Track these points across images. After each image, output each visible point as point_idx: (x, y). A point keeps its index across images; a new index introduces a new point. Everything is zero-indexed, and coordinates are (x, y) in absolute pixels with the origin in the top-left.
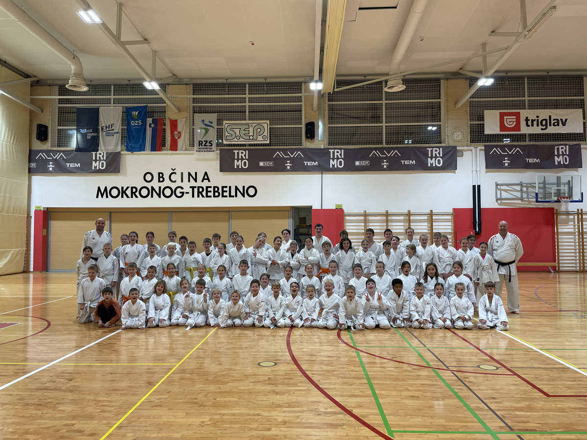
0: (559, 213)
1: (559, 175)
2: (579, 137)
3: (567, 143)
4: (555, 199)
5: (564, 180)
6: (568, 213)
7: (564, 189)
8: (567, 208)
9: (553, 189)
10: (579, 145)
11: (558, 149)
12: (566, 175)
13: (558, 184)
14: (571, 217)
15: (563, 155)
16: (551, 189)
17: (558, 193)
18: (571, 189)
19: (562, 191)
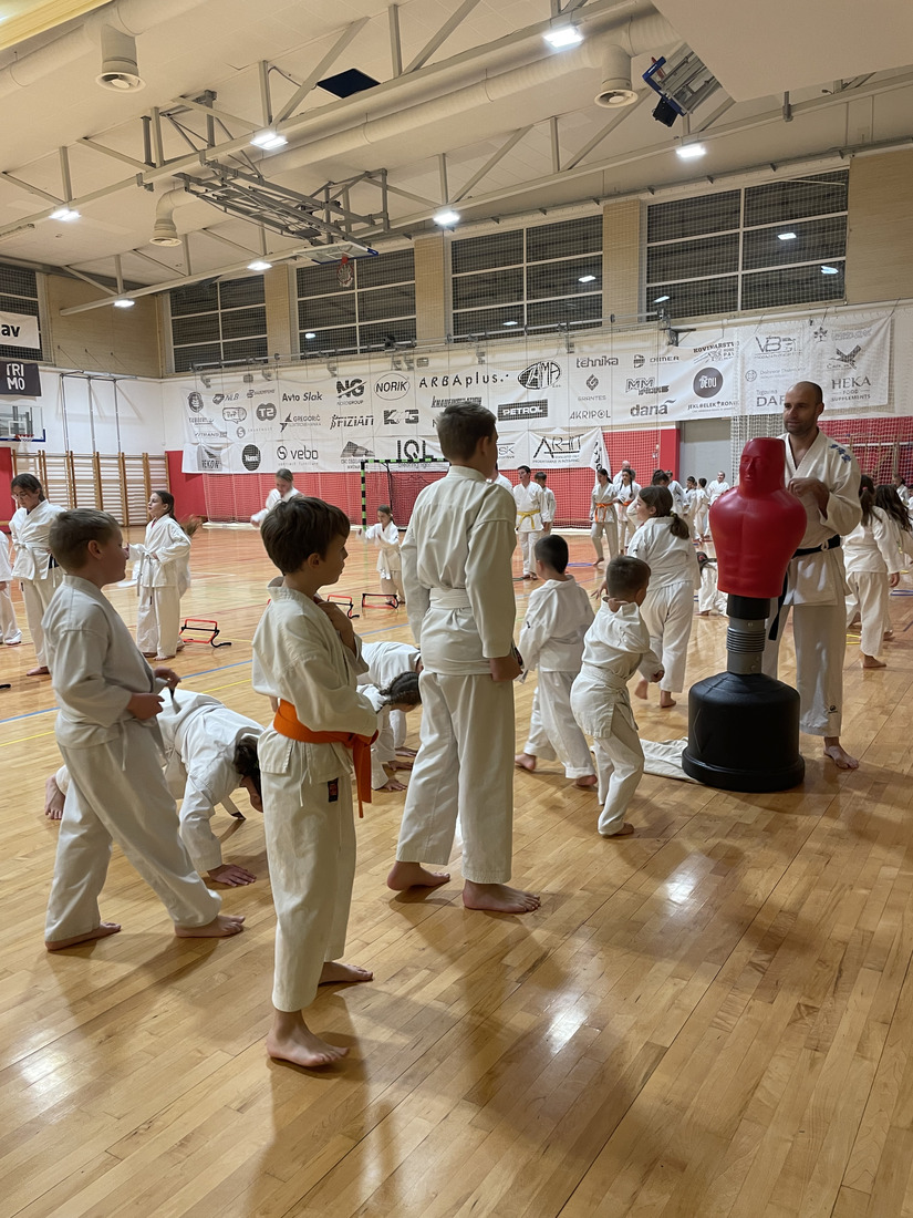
0: (16, 455)
1: (15, 403)
2: (35, 354)
3: (21, 360)
4: (13, 436)
5: (21, 412)
6: (27, 456)
7: (23, 423)
8: (25, 449)
9: (10, 423)
10: (36, 365)
11: (10, 367)
12: (24, 404)
13: (15, 416)
14: (32, 460)
15: (18, 377)
16: (7, 421)
17: (16, 428)
18: (30, 424)
19: (20, 426)
